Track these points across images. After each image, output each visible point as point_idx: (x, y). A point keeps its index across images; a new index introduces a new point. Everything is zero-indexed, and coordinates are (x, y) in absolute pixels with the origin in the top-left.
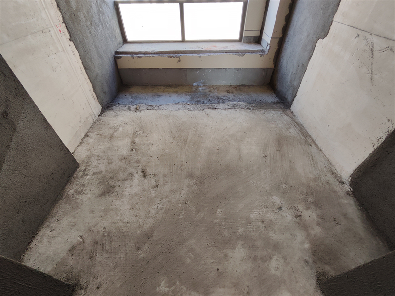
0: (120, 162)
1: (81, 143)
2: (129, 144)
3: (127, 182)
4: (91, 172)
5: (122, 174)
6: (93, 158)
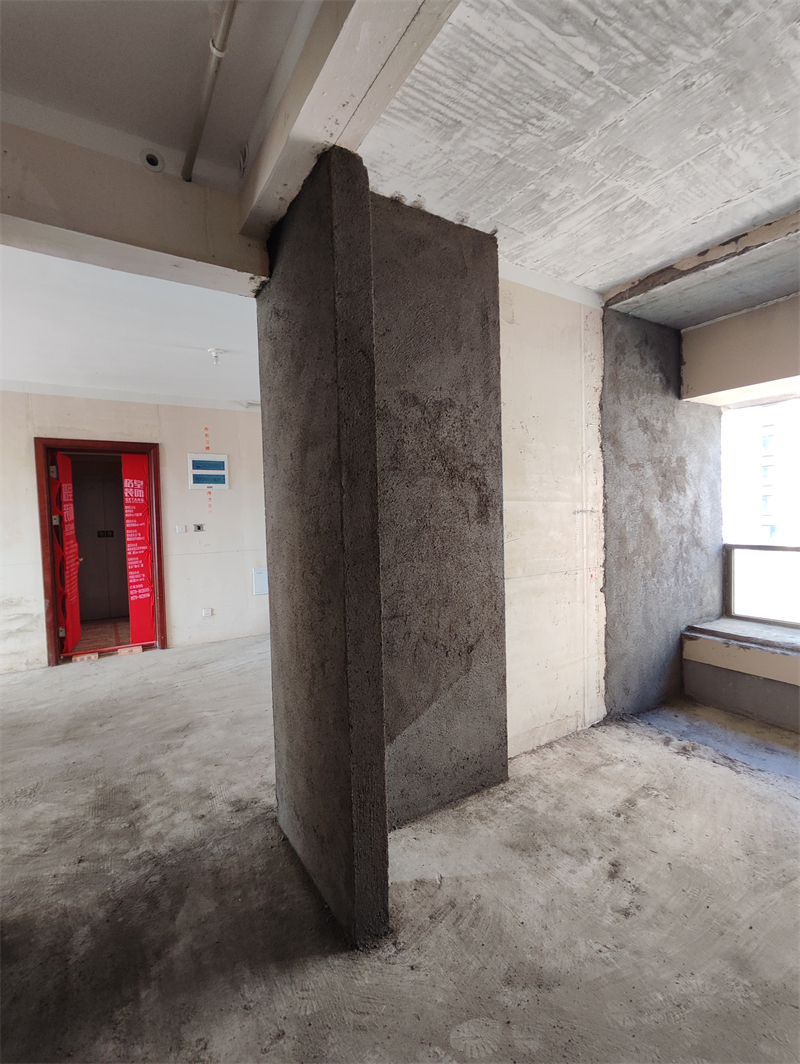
0: (578, 819)
1: (533, 751)
2: (619, 800)
3: (567, 859)
4: (518, 802)
5: (567, 839)
6: (535, 783)
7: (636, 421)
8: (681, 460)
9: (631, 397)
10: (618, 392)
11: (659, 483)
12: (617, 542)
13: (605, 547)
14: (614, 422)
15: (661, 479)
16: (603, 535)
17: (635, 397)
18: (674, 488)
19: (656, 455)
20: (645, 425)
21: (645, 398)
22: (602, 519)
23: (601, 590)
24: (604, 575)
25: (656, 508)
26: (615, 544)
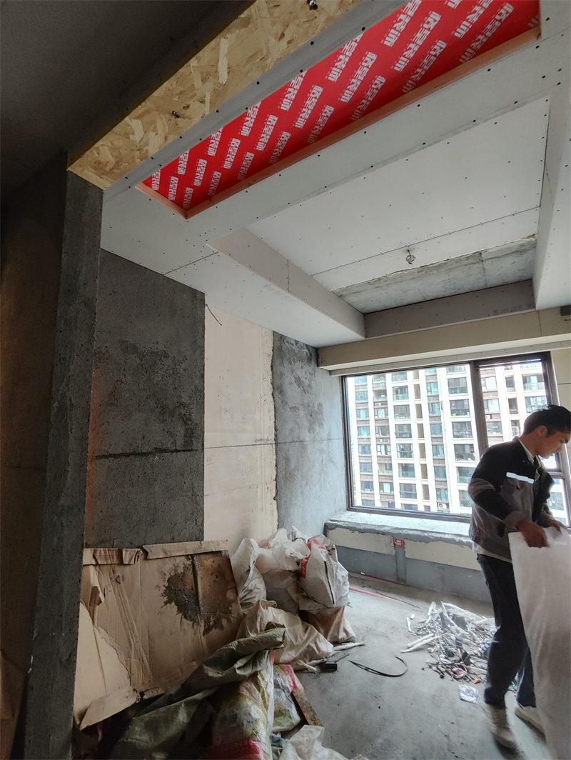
7: (294, 379)
8: (320, 405)
9: (290, 363)
10: (282, 359)
11: (308, 420)
12: (284, 462)
13: (276, 466)
14: (281, 378)
15: (309, 417)
16: (275, 457)
17: (293, 363)
18: (317, 423)
19: (306, 401)
20: (299, 381)
21: (299, 364)
22: (274, 445)
23: (274, 499)
24: (276, 487)
25: (307, 436)
26: (282, 462)
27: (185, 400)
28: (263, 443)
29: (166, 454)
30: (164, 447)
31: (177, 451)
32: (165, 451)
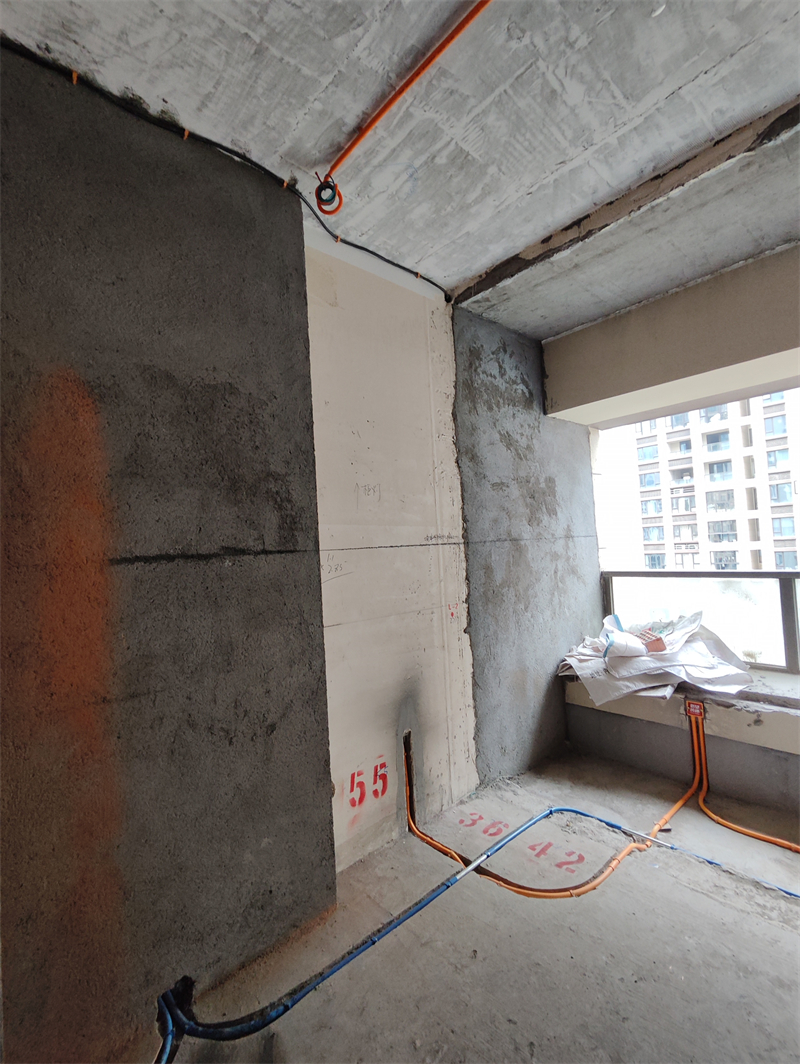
7: (498, 436)
8: (550, 481)
9: (490, 409)
10: (474, 402)
11: (527, 505)
12: (482, 572)
13: (467, 578)
14: (472, 434)
15: (529, 500)
16: (464, 565)
17: (495, 408)
18: (544, 510)
19: (522, 473)
20: (508, 440)
21: (507, 409)
22: (462, 546)
23: (465, 631)
24: (468, 613)
25: (526, 532)
26: (479, 575)
27: (277, 466)
28: (440, 542)
29: (246, 558)
30: (241, 546)
31: (265, 552)
32: (244, 552)
